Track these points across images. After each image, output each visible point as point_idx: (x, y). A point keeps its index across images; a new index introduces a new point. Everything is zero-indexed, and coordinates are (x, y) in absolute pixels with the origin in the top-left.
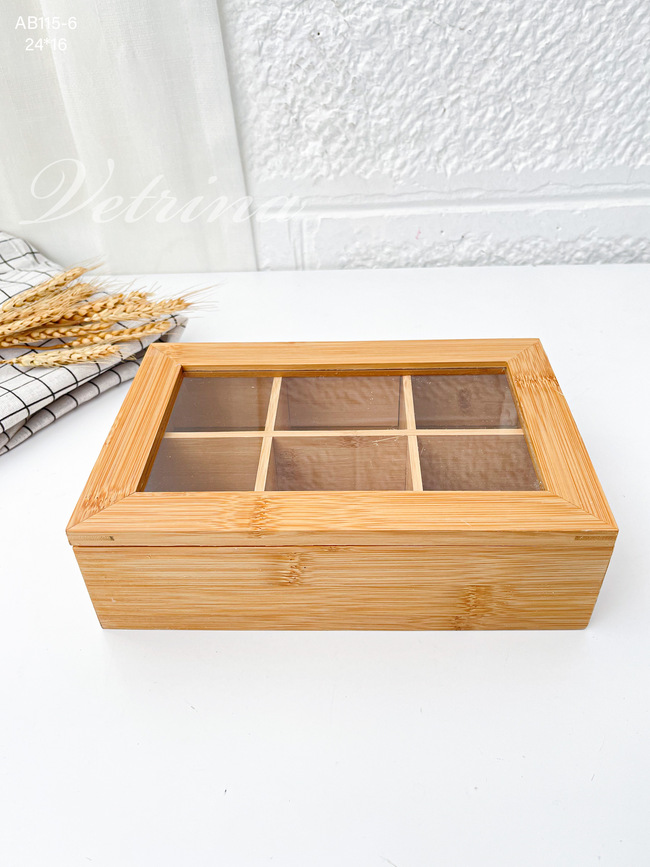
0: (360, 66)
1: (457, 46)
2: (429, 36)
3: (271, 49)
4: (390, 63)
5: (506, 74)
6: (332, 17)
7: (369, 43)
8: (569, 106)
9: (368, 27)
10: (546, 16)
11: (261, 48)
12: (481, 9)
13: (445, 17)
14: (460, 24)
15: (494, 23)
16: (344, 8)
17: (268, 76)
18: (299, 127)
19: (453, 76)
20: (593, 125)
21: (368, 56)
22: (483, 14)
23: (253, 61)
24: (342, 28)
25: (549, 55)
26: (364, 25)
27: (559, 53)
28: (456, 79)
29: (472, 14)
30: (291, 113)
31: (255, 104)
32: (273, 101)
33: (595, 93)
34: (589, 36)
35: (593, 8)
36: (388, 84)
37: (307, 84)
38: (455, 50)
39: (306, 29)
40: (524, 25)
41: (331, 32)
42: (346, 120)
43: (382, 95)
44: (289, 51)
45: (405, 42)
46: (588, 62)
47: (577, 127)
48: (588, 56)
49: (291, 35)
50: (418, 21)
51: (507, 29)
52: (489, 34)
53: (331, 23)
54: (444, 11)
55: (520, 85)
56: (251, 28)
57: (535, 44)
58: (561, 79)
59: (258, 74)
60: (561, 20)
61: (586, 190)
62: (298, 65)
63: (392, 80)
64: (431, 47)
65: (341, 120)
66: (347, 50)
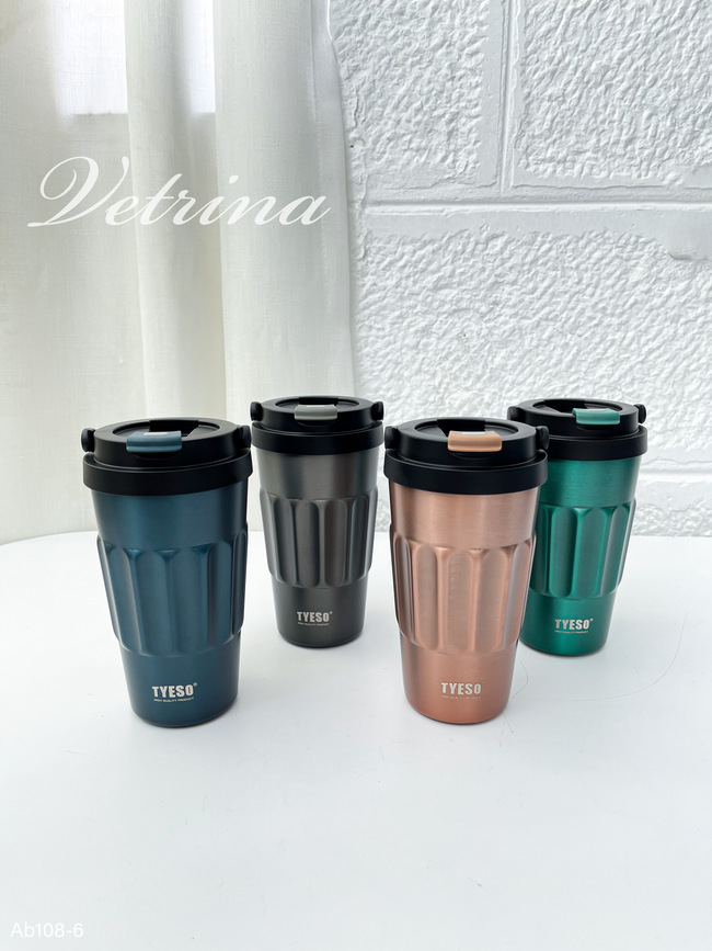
0: (497, 360)
1: (576, 348)
2: (553, 340)
3: (426, 345)
4: (522, 358)
5: (617, 370)
6: (477, 324)
7: (504, 343)
8: (671, 397)
9: (505, 332)
10: (648, 328)
11: (418, 343)
12: (595, 322)
13: (566, 326)
14: (578, 332)
15: (606, 333)
16: (487, 318)
17: (422, 364)
18: (443, 404)
19: (573, 370)
20: (692, 413)
21: (503, 353)
22: (597, 325)
23: (411, 353)
24: (484, 332)
25: (651, 357)
26: (502, 331)
27: (659, 357)
28: (574, 373)
29: (589, 325)
30: (438, 393)
31: (409, 385)
32: (424, 383)
33: (692, 387)
34: (684, 344)
35: (686, 323)
36: (519, 374)
37: (453, 371)
38: (574, 351)
39: (455, 332)
40: (630, 334)
41: (475, 335)
42: (482, 400)
43: (513, 382)
44: (441, 346)
45: (535, 343)
46: (685, 363)
47: (679, 414)
48: (684, 359)
49: (443, 336)
50: (545, 329)
51: (616, 337)
52: (602, 340)
53: (475, 328)
54: (565, 322)
55: (628, 379)
56: (412, 330)
57: (640, 349)
58: (663, 375)
59: (414, 362)
60: (661, 331)
61: (691, 466)
62: (446, 358)
63: (522, 371)
64: (554, 348)
65: (479, 399)
66: (486, 348)
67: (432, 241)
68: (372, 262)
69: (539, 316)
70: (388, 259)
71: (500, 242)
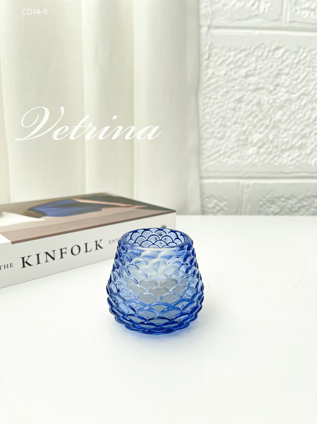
0: (277, 117)
6: (267, 97)
11: (235, 107)
18: (247, 141)
23: (231, 113)
26: (280, 100)
31: (230, 130)
32: (238, 129)
36: (288, 125)
37: (254, 123)
42: (268, 139)
43: (285, 129)
44: (247, 109)
67: (245, 50)
68: (212, 61)
69: (300, 93)
70: (221, 60)
71: (281, 52)
